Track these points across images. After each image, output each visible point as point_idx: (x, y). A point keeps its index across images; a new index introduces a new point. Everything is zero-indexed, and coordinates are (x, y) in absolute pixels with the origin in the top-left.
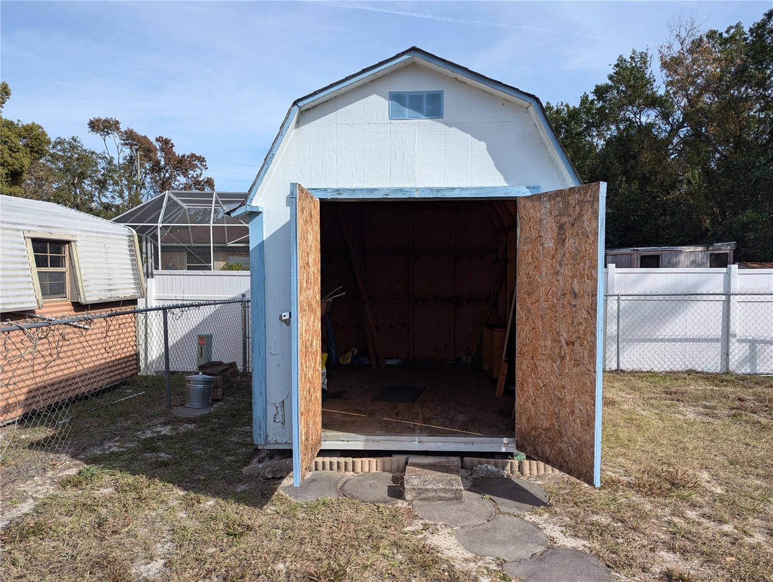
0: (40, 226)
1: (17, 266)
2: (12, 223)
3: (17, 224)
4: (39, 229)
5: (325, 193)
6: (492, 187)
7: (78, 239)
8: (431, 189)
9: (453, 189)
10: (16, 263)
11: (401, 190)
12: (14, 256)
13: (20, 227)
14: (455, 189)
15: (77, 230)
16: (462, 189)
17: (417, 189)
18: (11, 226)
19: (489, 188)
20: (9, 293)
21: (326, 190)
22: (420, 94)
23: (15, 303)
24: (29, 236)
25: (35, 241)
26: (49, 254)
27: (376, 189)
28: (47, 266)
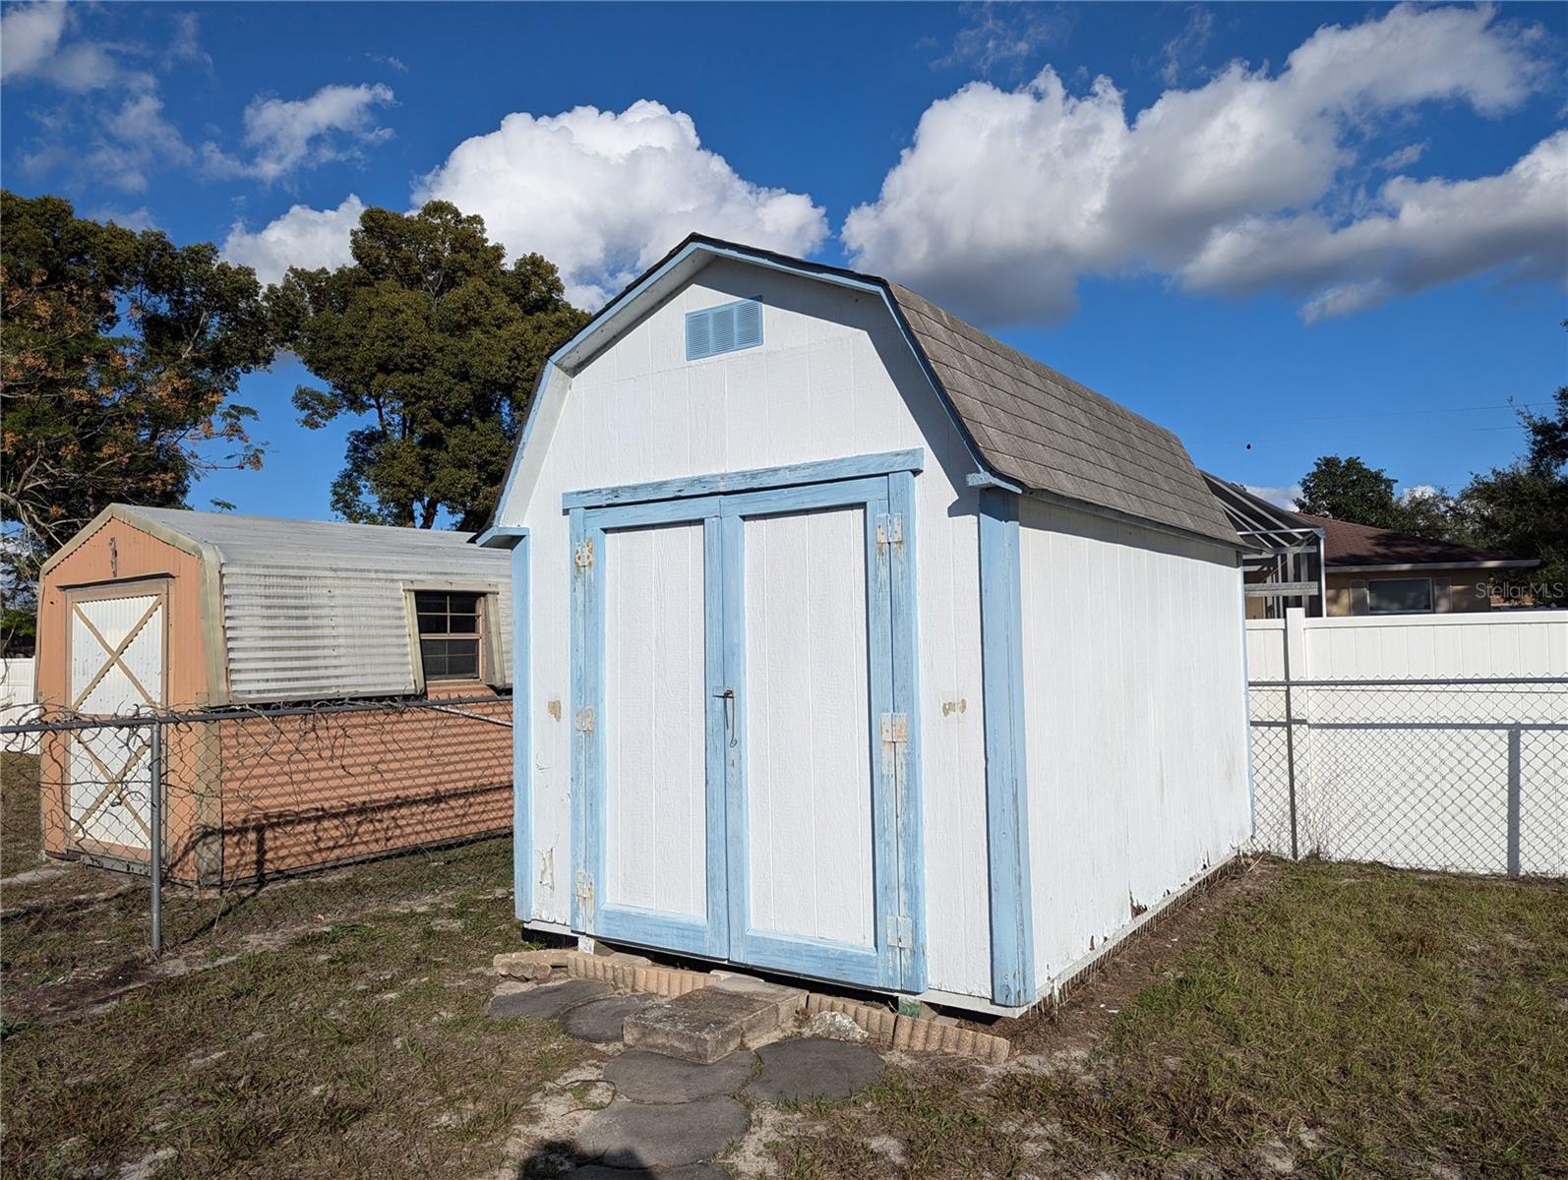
0: (431, 573)
1: (387, 632)
2: (385, 572)
3: (392, 572)
4: (429, 577)
5: (598, 497)
6: (838, 461)
7: (500, 589)
8: (743, 474)
9: (775, 470)
10: (384, 627)
11: (699, 480)
12: (382, 618)
13: (396, 576)
14: (780, 469)
15: (501, 576)
16: (790, 469)
17: (723, 477)
18: (382, 576)
19: (832, 461)
20: (368, 670)
21: (600, 491)
22: (727, 308)
23: (375, 685)
24: (412, 587)
25: (420, 595)
26: (449, 614)
27: (665, 483)
28: (446, 632)
